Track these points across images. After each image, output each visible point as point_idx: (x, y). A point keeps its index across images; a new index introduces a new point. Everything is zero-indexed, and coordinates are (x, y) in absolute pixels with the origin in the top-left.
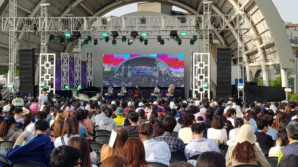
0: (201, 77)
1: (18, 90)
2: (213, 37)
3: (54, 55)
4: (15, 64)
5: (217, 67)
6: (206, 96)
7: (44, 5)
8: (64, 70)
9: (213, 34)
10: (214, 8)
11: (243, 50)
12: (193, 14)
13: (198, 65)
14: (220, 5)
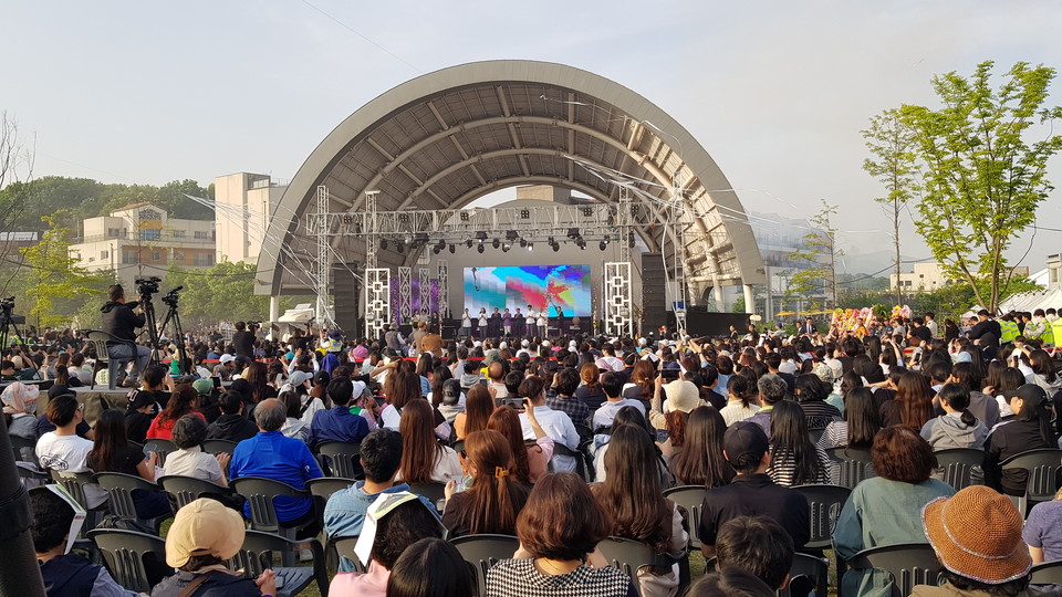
0: (618, 301)
2: (635, 237)
3: (388, 270)
4: (327, 286)
5: (644, 283)
6: (627, 330)
7: (372, 193)
8: (404, 294)
9: (634, 232)
11: (683, 256)
12: (603, 202)
13: (612, 282)
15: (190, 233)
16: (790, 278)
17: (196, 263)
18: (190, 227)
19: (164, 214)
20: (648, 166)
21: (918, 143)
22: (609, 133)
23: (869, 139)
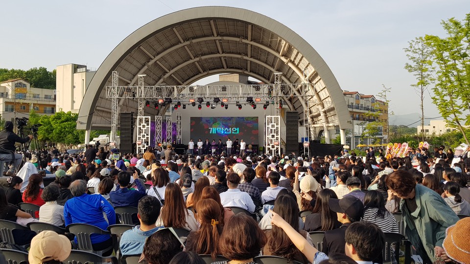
0: (273, 136)
1: (119, 148)
2: (283, 103)
3: (150, 117)
4: (116, 125)
5: (287, 127)
6: (277, 152)
7: (141, 76)
8: (158, 130)
9: (282, 100)
10: (283, 78)
11: (308, 113)
12: (266, 83)
13: (270, 126)
14: (289, 75)
15: (42, 96)
16: (364, 126)
17: (45, 112)
18: (42, 92)
19: (28, 85)
20: (290, 65)
21: (434, 55)
22: (270, 47)
23: (408, 53)
